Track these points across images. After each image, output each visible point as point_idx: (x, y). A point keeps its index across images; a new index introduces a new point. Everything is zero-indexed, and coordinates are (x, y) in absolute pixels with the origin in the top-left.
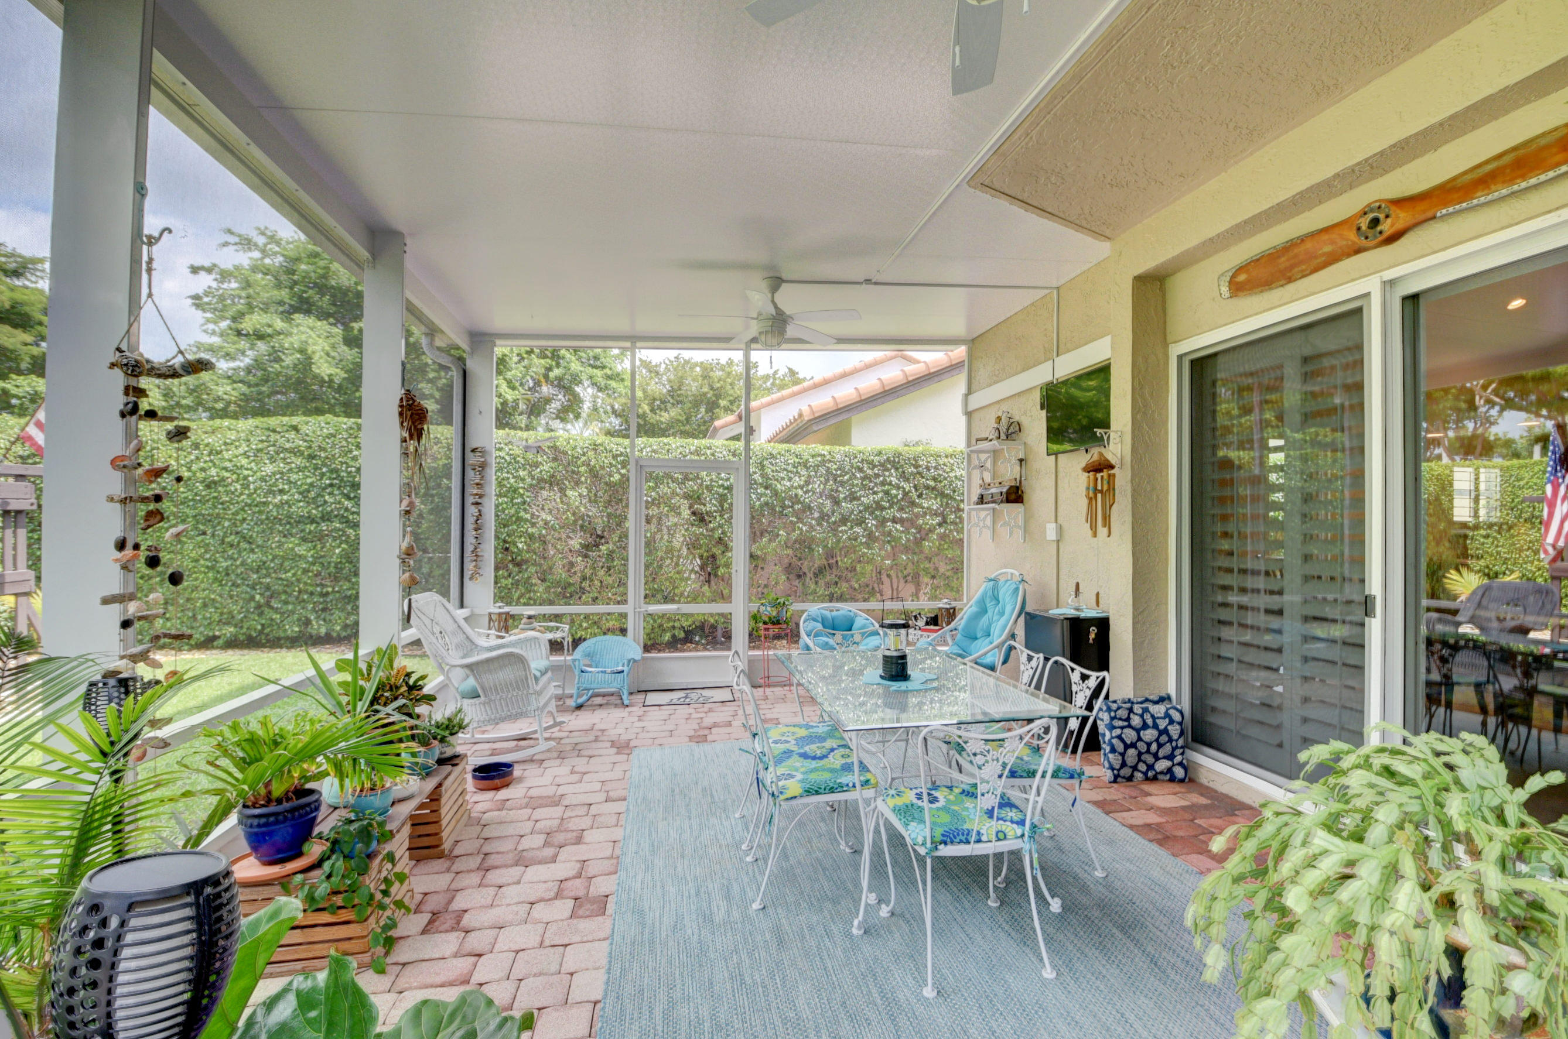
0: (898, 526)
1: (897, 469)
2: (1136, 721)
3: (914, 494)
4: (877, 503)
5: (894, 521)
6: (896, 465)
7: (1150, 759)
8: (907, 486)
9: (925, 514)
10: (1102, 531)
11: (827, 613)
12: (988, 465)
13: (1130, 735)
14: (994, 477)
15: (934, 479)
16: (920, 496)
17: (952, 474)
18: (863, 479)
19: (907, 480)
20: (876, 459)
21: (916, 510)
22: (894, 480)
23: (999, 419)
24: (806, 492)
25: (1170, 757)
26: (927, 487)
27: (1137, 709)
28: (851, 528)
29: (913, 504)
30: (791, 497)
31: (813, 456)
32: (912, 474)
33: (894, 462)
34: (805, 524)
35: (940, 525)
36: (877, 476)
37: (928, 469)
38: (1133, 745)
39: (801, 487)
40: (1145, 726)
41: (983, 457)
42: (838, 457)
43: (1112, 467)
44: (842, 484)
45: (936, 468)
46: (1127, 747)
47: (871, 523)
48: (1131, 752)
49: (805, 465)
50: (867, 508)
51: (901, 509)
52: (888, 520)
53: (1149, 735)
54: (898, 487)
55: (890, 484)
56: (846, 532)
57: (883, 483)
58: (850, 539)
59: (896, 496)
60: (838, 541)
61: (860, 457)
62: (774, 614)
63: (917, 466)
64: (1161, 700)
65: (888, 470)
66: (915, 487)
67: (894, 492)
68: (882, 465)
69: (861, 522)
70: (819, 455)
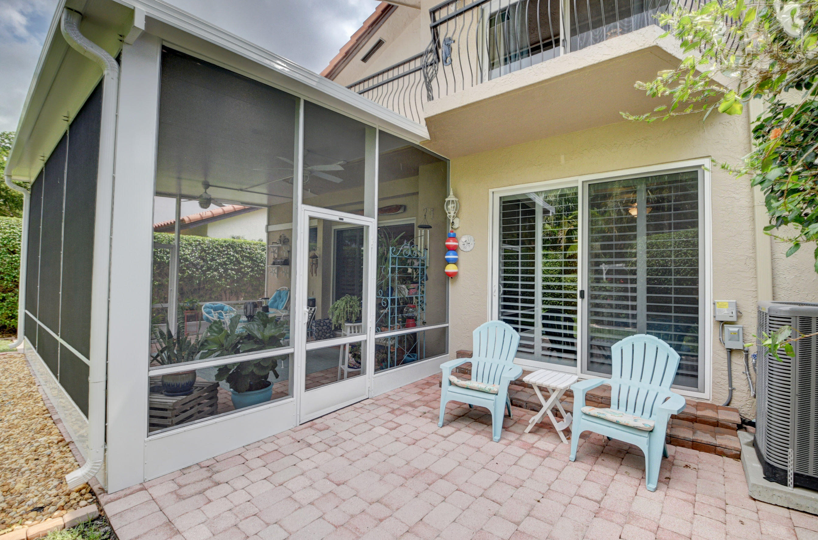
0: (233, 272)
1: (233, 248)
2: (322, 324)
3: (240, 259)
4: (224, 262)
5: (232, 269)
6: (233, 247)
7: (325, 334)
8: (237, 256)
9: (244, 268)
10: (314, 275)
11: (212, 305)
12: (276, 251)
13: (320, 328)
14: (278, 256)
15: (249, 253)
16: (243, 260)
17: (256, 252)
18: (218, 252)
19: (237, 253)
20: (224, 244)
21: (241, 266)
22: (232, 253)
23: (281, 236)
24: (192, 256)
25: (330, 333)
26: (246, 256)
27: (322, 321)
28: (212, 272)
29: (240, 263)
30: (184, 258)
31: (194, 241)
32: (239, 251)
33: (232, 246)
34: (190, 271)
35: (251, 271)
36: (224, 251)
37: (246, 249)
38: (321, 330)
39: (189, 254)
40: (324, 325)
41: (275, 249)
42: (207, 242)
43: (317, 257)
44: (209, 253)
45: (250, 249)
46: (319, 331)
47: (221, 270)
48: (321, 332)
49: (190, 245)
50: (220, 264)
51: (234, 265)
52: (229, 269)
53: (325, 327)
54: (233, 256)
55: (230, 254)
56: (210, 274)
57: (227, 254)
58: (211, 277)
59: (232, 260)
60: (206, 278)
61: (217, 243)
62: (191, 306)
63: (242, 248)
64: (328, 319)
65: (229, 249)
66: (241, 256)
67: (232, 258)
68: (226, 246)
69: (216, 270)
70: (197, 241)
